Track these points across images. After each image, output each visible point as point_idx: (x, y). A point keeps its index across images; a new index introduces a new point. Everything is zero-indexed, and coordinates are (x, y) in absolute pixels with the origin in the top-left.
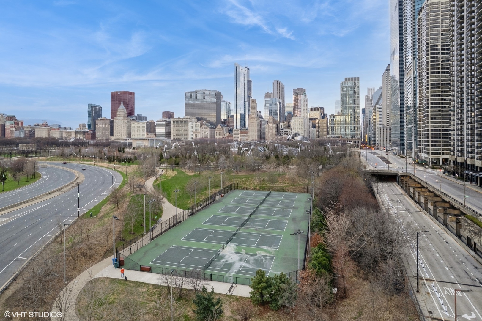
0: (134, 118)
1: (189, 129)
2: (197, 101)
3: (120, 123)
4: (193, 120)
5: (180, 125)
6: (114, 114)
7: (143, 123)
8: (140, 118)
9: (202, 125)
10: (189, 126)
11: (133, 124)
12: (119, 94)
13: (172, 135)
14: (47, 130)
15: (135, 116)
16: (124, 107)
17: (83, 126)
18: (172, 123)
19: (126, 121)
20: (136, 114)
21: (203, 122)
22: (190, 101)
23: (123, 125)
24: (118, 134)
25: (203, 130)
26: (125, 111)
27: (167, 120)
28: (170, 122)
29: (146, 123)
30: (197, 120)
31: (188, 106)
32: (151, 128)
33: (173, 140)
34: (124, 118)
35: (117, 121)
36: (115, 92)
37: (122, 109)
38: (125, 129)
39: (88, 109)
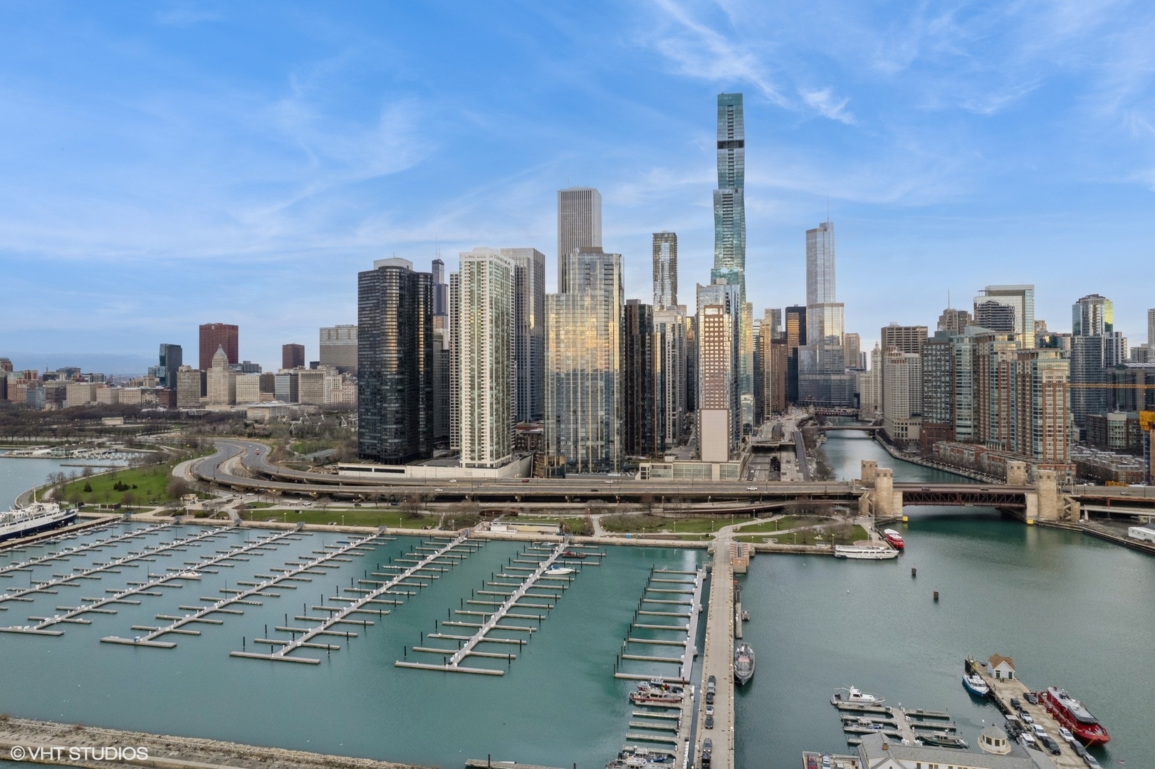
0: (239, 368)
1: (325, 387)
2: (339, 343)
3: (218, 377)
4: (332, 372)
5: (312, 381)
6: (206, 362)
7: (255, 377)
8: (250, 368)
9: (344, 380)
10: (325, 382)
11: (239, 378)
12: (213, 328)
13: (300, 394)
14: (89, 387)
15: (241, 365)
16: (223, 352)
17: (150, 380)
18: (300, 377)
19: (227, 374)
20: (241, 361)
21: (347, 376)
22: (328, 343)
23: (222, 379)
24: (215, 394)
25: (346, 387)
26: (226, 357)
27: (292, 371)
28: (297, 375)
29: (260, 377)
30: (338, 371)
31: (324, 350)
32: (267, 383)
33: (302, 404)
34: (224, 369)
35: (213, 374)
36: (206, 325)
37: (220, 355)
38: (227, 387)
39: (161, 352)
